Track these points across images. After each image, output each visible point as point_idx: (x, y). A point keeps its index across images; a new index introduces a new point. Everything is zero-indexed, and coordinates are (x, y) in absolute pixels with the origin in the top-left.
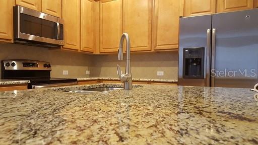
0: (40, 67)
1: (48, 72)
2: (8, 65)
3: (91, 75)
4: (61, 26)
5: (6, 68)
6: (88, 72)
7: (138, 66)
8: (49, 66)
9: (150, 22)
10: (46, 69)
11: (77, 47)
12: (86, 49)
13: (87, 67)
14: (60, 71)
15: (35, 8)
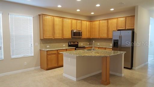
0: (76, 43)
1: (78, 44)
3: (89, 45)
4: (81, 32)
6: (88, 44)
11: (85, 37)
12: (88, 37)
13: (88, 42)
14: (81, 44)
15: (75, 29)
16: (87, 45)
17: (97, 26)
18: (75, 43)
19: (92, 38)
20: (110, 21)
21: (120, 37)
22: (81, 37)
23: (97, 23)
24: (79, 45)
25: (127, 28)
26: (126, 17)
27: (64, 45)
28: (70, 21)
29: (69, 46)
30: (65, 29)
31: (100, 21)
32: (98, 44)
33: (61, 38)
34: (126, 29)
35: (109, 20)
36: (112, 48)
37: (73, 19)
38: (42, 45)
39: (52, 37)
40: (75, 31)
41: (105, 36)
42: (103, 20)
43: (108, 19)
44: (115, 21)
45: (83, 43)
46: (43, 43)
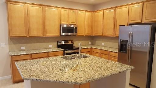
0: (70, 43)
2: (59, 43)
3: (92, 44)
4: (76, 28)
5: (59, 44)
6: (90, 43)
7: (111, 42)
8: (73, 42)
9: (114, 23)
10: (72, 43)
11: (83, 34)
12: (87, 35)
13: (90, 41)
14: (78, 44)
15: (67, 23)
16: (89, 45)
17: (100, 18)
18: (68, 42)
19: (93, 35)
20: (118, 10)
21: (131, 36)
22: (75, 34)
23: (100, 13)
24: (74, 45)
25: (144, 20)
26: (143, 3)
27: (50, 46)
28: (56, 11)
29: (59, 46)
30: (47, 23)
31: (105, 11)
32: (103, 44)
33: (41, 35)
34: (143, 22)
35: (117, 8)
36: (118, 52)
37: (62, 8)
38: (13, 46)
39: (25, 35)
40: (65, 26)
41: (110, 33)
42: (108, 9)
43: (115, 7)
44: (125, 9)
45: (81, 41)
46: (14, 44)
